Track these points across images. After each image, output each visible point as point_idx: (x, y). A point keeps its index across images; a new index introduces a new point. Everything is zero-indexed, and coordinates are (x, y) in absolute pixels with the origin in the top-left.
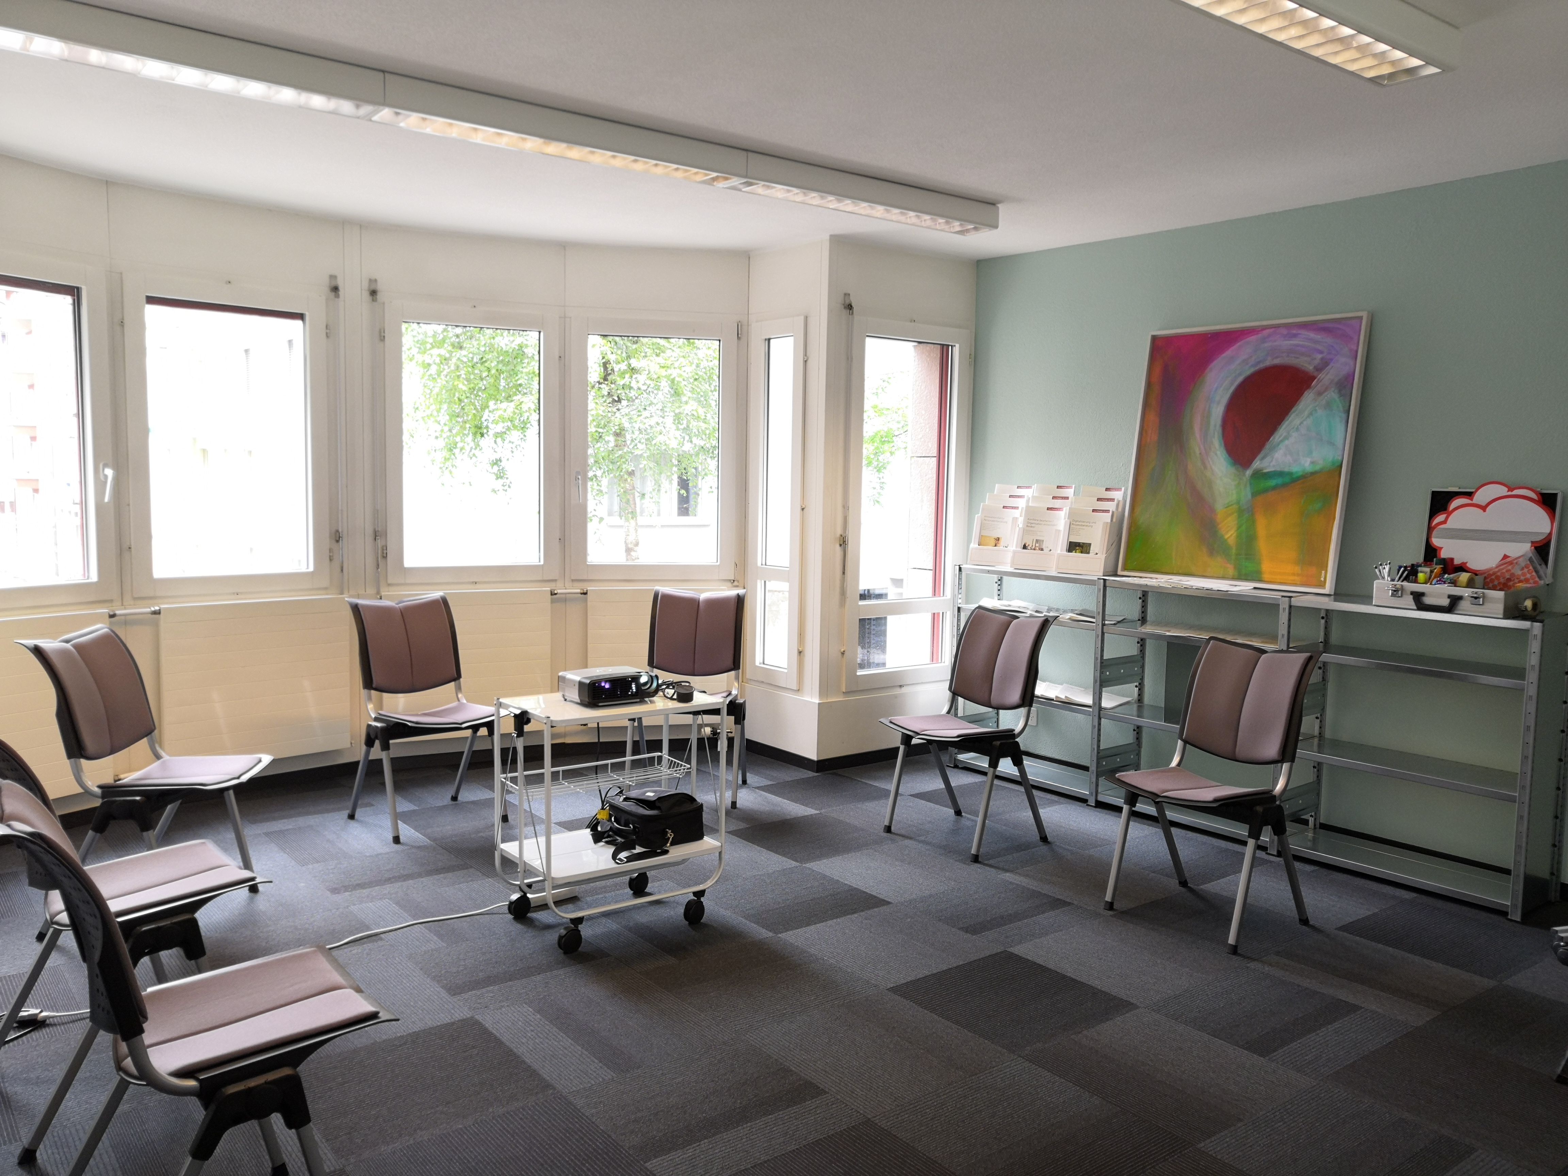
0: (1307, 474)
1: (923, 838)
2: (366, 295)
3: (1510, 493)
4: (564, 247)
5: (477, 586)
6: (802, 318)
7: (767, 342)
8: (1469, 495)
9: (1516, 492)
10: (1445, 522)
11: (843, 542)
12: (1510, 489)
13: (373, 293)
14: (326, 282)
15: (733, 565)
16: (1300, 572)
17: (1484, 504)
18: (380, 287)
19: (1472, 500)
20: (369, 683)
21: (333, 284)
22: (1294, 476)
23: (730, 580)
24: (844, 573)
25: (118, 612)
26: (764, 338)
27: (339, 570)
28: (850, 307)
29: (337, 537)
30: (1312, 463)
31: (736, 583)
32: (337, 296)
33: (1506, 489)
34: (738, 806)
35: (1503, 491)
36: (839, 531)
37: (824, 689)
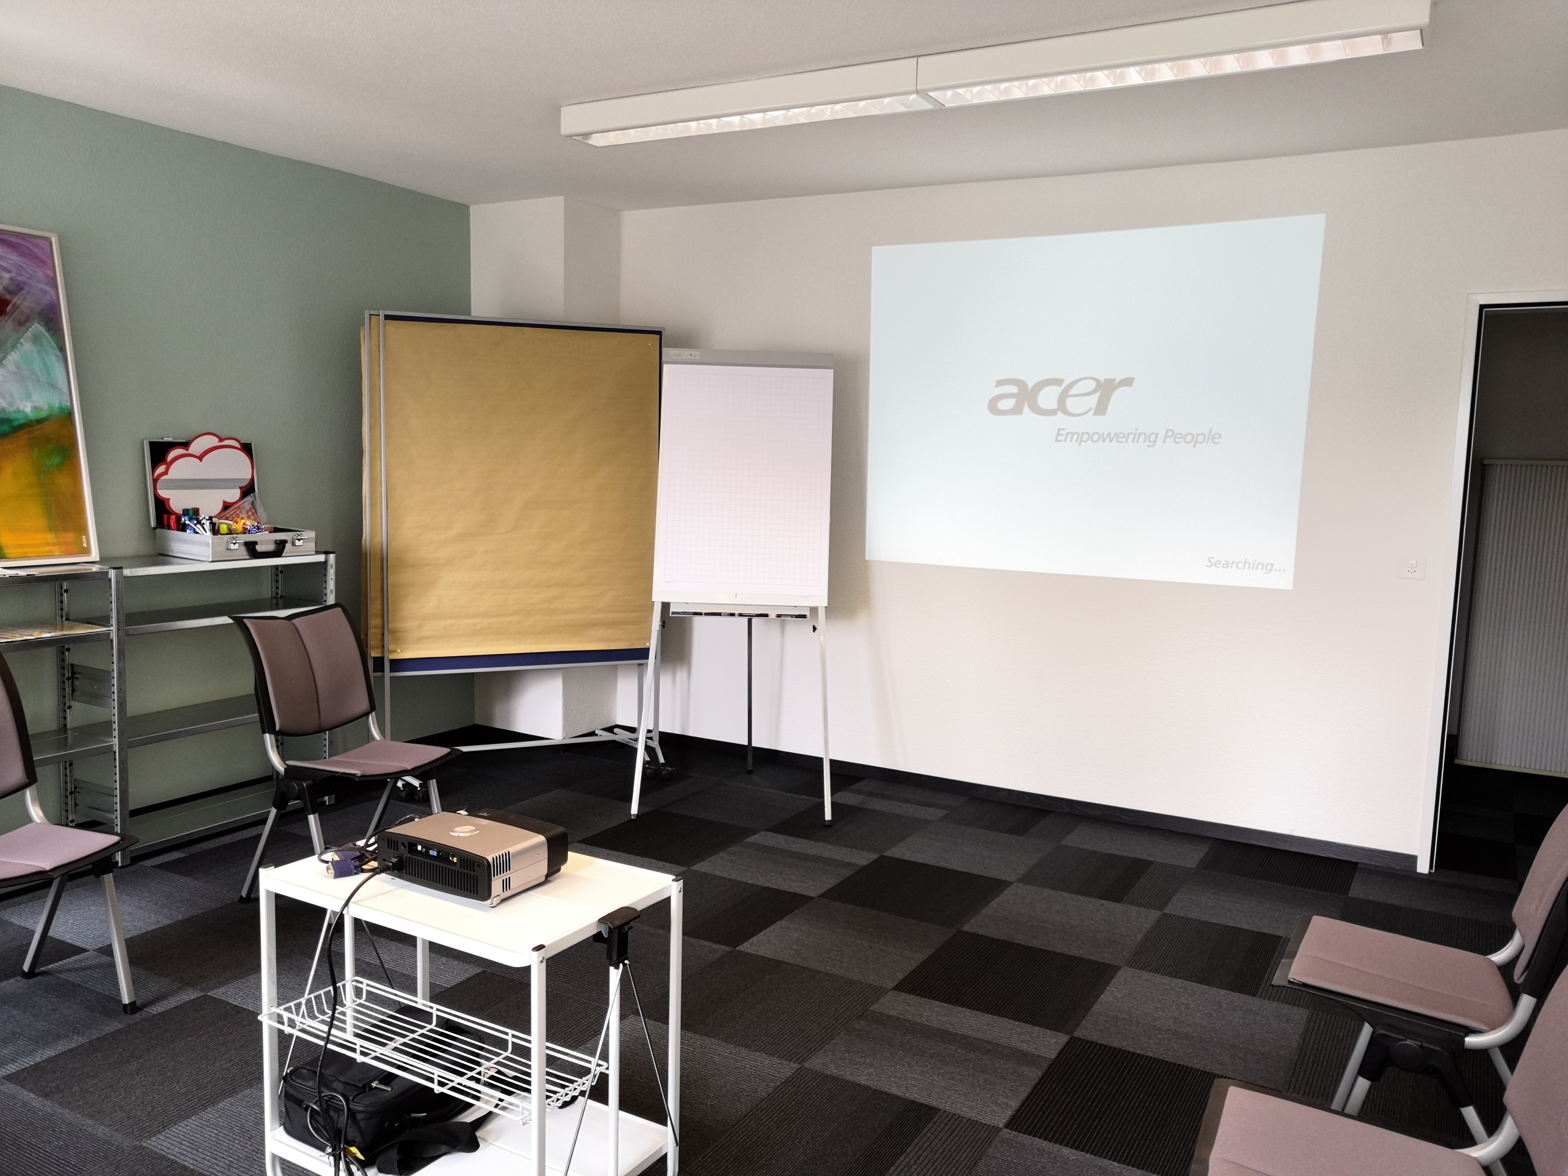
0: (31, 421)
3: (220, 444)
8: (186, 445)
9: (226, 443)
10: (166, 473)
12: (221, 440)
16: (55, 540)
17: (198, 454)
19: (187, 450)
22: (15, 424)
30: (35, 408)
33: (217, 440)
35: (213, 441)
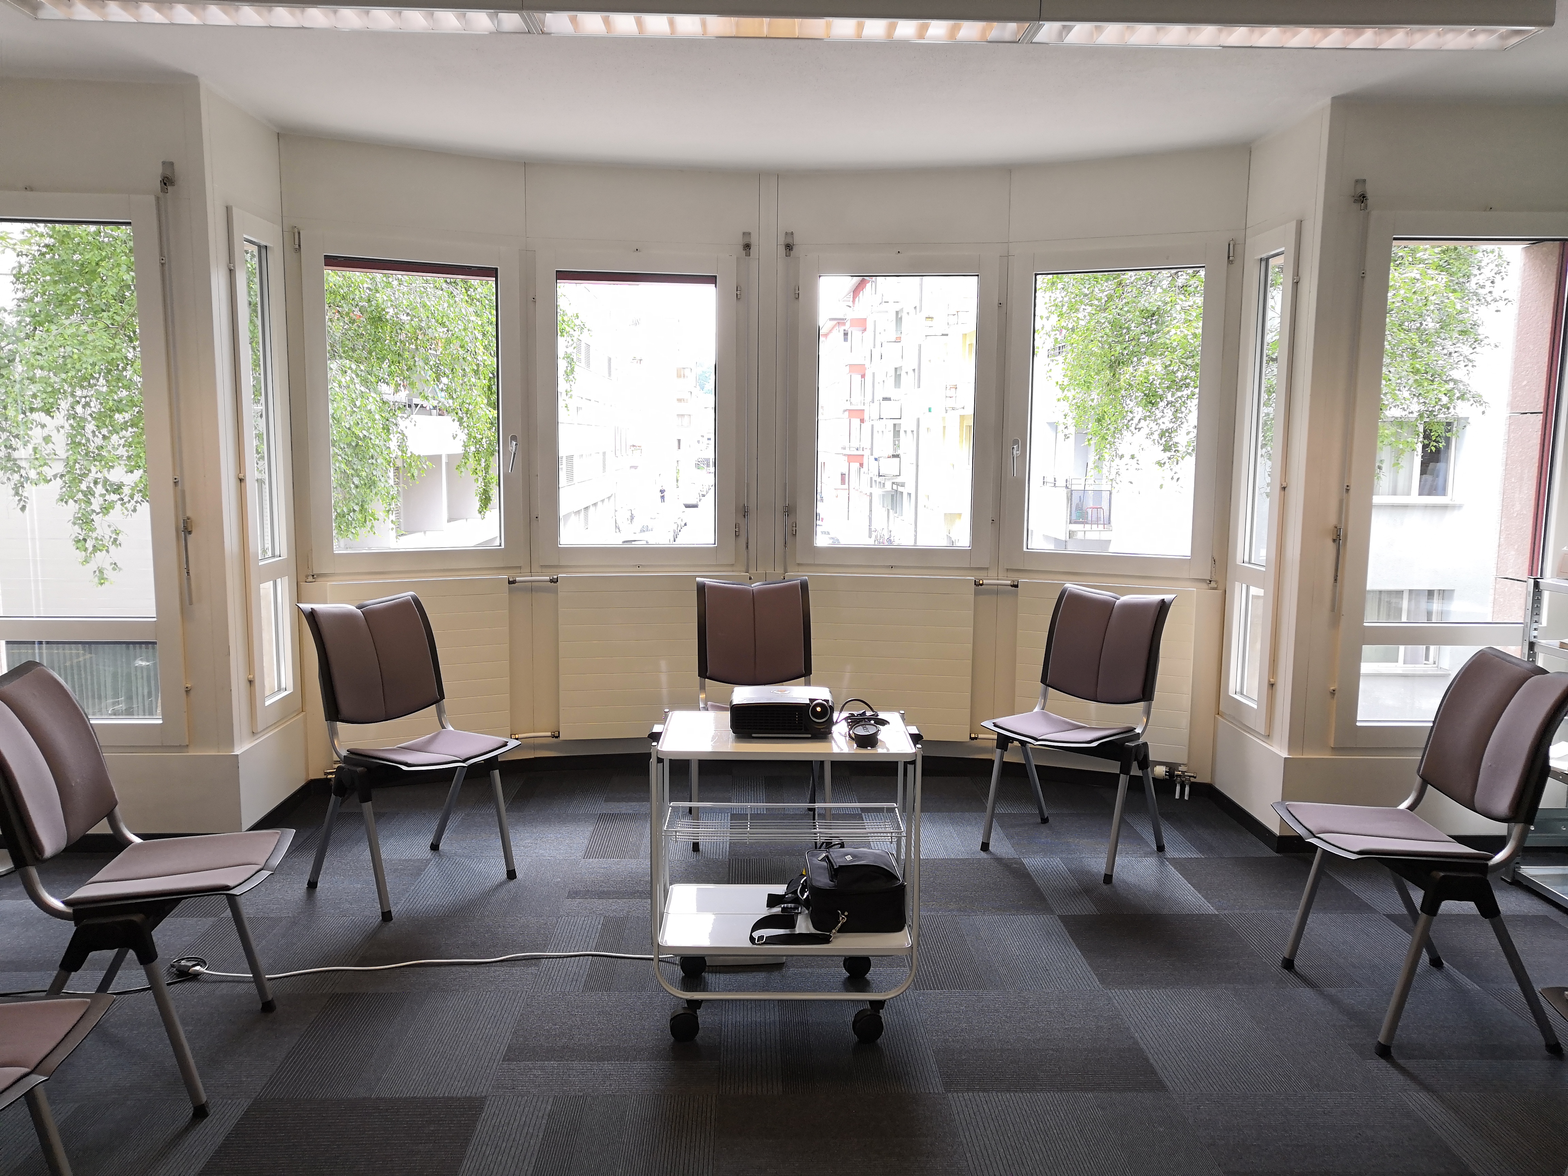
1: (1332, 991)
2: (782, 250)
4: (1010, 171)
5: (894, 570)
6: (1293, 225)
7: (1263, 263)
11: (1338, 537)
13: (789, 247)
14: (740, 241)
15: (1210, 560)
18: (797, 239)
20: (703, 672)
21: (747, 241)
23: (1204, 580)
24: (1336, 580)
25: (517, 579)
26: (1259, 257)
27: (745, 546)
28: (1362, 198)
29: (745, 512)
31: (1213, 584)
32: (748, 255)
34: (1114, 880)
36: (1332, 520)
37: (1296, 740)
